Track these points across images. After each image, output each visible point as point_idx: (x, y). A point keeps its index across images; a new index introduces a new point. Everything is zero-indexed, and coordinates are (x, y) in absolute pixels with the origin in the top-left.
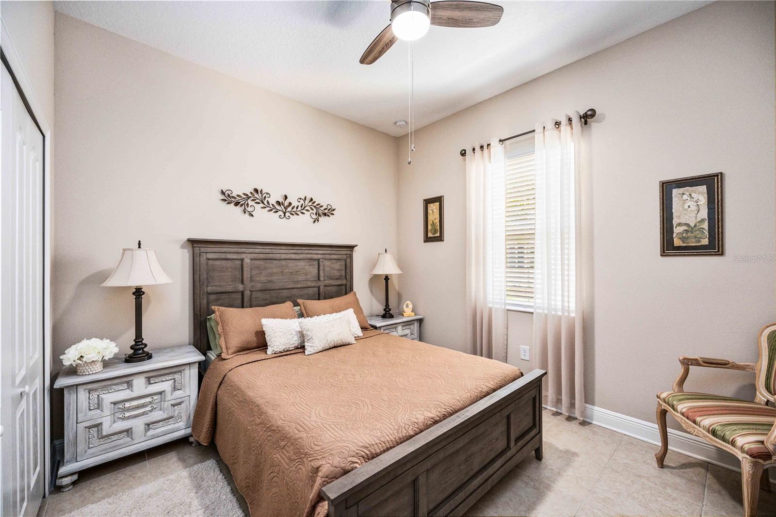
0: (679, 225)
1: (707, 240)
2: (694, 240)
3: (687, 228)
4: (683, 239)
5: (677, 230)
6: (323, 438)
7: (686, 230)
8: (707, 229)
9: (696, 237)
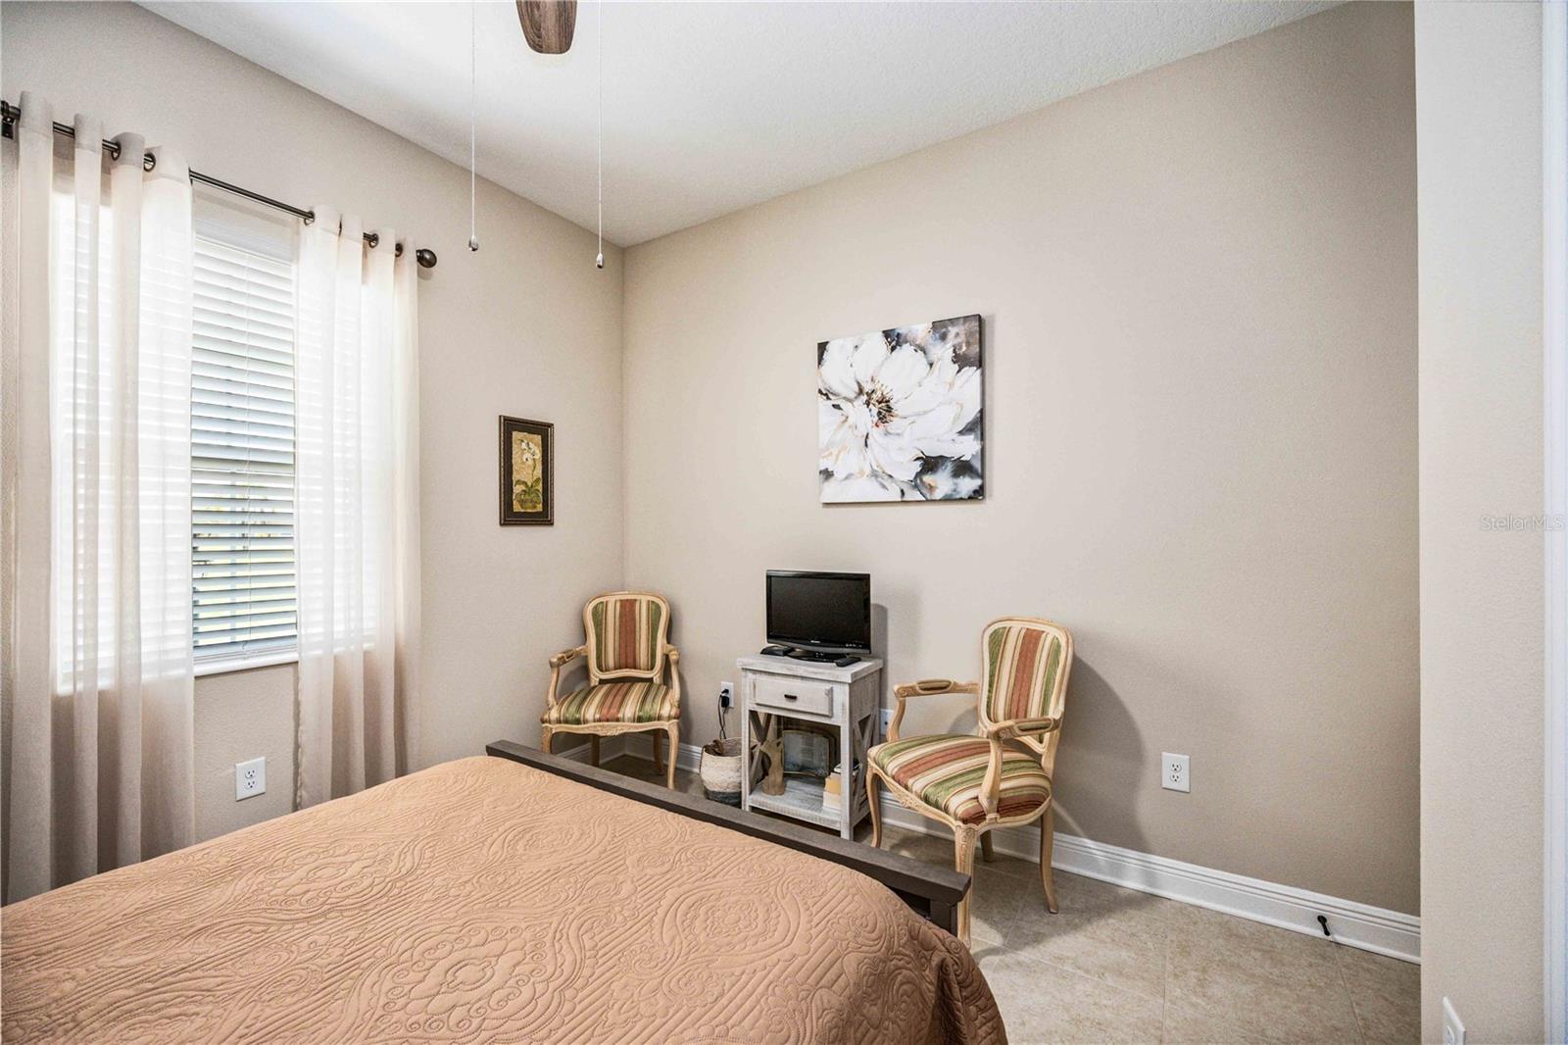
0: (518, 482)
1: (541, 505)
2: (530, 505)
3: (524, 488)
4: (522, 503)
5: (517, 489)
6: (859, 913)
7: (524, 491)
8: (541, 490)
9: (532, 501)
